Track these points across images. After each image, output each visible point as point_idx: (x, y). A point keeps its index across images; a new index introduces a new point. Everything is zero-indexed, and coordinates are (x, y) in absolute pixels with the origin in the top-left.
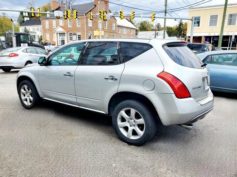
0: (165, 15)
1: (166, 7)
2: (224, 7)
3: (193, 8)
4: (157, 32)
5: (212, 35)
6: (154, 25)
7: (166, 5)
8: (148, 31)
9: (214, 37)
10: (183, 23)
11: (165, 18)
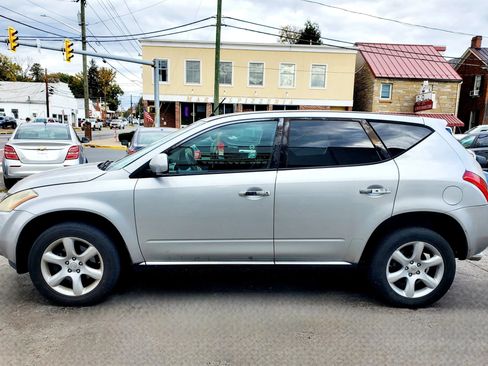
0: (84, 48)
1: (83, 29)
2: (214, 47)
3: (151, 41)
4: (50, 84)
5: (194, 100)
6: (24, 67)
7: (83, 25)
8: (8, 80)
9: (197, 104)
10: (98, 69)
11: (84, 55)
